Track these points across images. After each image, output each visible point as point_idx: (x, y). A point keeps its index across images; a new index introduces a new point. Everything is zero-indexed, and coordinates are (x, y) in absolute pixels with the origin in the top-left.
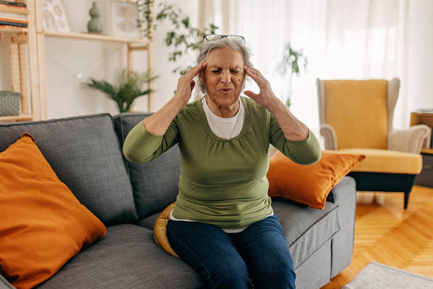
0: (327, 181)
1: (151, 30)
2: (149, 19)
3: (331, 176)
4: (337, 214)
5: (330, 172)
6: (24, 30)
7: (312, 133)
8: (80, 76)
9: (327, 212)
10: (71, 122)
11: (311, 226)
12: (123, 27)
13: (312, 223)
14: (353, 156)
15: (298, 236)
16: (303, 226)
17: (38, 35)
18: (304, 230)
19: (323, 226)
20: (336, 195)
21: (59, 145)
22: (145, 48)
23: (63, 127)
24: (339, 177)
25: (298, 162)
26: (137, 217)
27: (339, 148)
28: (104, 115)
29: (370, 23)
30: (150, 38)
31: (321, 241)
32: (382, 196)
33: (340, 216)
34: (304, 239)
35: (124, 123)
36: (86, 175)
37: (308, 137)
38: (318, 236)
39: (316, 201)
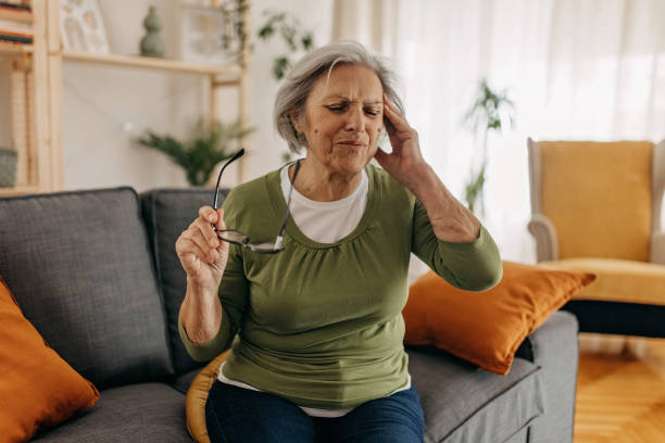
0: (518, 321)
1: (246, 52)
2: (242, 35)
3: (525, 312)
4: (537, 384)
5: (525, 303)
6: (26, 48)
7: (485, 231)
8: (129, 127)
9: (516, 378)
10: (56, 200)
11: (481, 407)
12: (200, 48)
13: (485, 399)
14: (573, 276)
15: (454, 425)
16: (464, 406)
17: (51, 58)
18: (467, 415)
19: (508, 406)
20: (536, 347)
21: (25, 241)
22: (235, 83)
23: (39, 208)
24: (544, 314)
25: (459, 285)
26: (172, 371)
27: (562, 257)
28: (121, 189)
29: (625, 46)
30: (243, 66)
31: (501, 435)
32: (640, 345)
33: (543, 387)
34: (466, 431)
35: (158, 204)
36: (74, 295)
37: (478, 236)
38: (496, 425)
39: (493, 357)
